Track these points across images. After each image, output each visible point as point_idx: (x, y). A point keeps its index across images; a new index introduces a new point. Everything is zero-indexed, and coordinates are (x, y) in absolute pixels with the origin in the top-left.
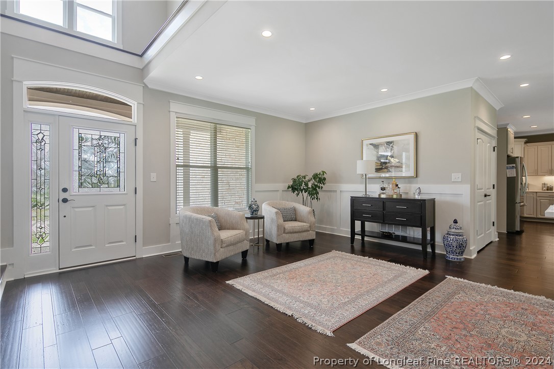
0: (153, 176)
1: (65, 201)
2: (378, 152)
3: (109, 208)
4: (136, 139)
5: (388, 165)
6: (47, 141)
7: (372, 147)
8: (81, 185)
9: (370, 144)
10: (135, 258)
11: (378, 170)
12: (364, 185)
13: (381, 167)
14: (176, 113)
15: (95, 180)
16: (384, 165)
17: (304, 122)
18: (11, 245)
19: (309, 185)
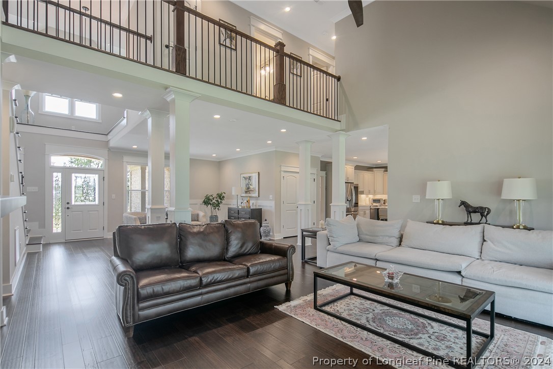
0: (114, 196)
3: (90, 212)
4: (104, 177)
8: (76, 200)
10: (103, 238)
11: (246, 192)
12: (236, 201)
14: (127, 162)
17: (218, 161)
18: (44, 228)
19: (213, 201)
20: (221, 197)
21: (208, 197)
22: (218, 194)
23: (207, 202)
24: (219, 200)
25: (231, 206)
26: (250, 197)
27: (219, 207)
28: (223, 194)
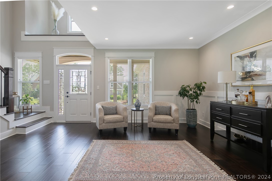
0: (98, 87)
1: (68, 97)
2: (243, 63)
3: (82, 100)
4: (91, 71)
5: (252, 74)
6: (63, 75)
7: (238, 59)
8: (72, 90)
9: (237, 57)
10: (90, 122)
11: (243, 79)
12: (225, 92)
13: (246, 76)
14: (108, 57)
15: (77, 89)
16: (248, 74)
17: (198, 48)
18: (53, 111)
19: (191, 92)
20: (200, 88)
21: (185, 88)
22: (196, 85)
23: (183, 93)
24: (198, 92)
25: (216, 100)
26: (254, 86)
27: (198, 99)
28: (204, 85)
